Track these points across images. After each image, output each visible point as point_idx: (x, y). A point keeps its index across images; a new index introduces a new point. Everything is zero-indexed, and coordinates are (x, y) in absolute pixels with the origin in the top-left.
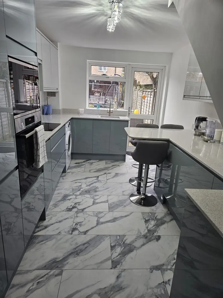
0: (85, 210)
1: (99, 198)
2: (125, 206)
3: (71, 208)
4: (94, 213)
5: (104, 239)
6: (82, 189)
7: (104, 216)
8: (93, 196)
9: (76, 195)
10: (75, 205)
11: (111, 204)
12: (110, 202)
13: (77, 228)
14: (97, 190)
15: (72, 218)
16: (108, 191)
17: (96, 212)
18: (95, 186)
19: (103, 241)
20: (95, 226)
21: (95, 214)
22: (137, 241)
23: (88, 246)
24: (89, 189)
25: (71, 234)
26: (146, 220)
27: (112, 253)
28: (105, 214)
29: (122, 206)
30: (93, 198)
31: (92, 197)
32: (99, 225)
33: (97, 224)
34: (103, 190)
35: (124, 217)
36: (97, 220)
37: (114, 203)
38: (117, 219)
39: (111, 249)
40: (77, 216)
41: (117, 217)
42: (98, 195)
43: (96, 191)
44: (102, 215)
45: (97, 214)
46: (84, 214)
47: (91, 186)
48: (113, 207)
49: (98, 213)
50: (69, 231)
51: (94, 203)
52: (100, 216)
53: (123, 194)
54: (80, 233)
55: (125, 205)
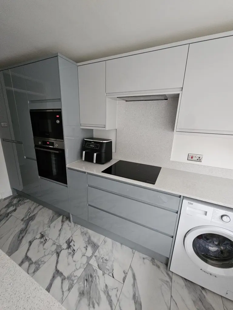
0: (55, 255)
1: (62, 288)
3: (69, 244)
6: (100, 273)
9: (89, 258)
10: (72, 249)
13: (41, 238)
14: (85, 301)
15: (57, 239)
17: (41, 266)
18: (98, 304)
23: (19, 239)
24: (96, 285)
25: (40, 233)
40: (55, 244)
43: (82, 294)
46: (51, 252)
47: (103, 297)
49: (39, 267)
50: (45, 232)
52: (33, 267)
54: (35, 239)
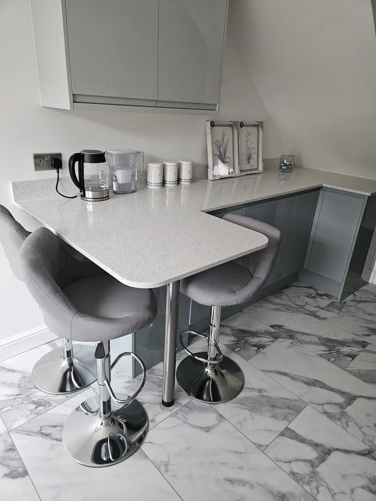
2: (260, 391)
4: (345, 425)
5: (358, 372)
7: (327, 403)
8: (309, 483)
11: (285, 418)
12: (281, 426)
16: (241, 468)
19: (361, 370)
20: (361, 398)
21: (344, 420)
22: (309, 341)
26: (258, 349)
27: (359, 353)
28: (322, 404)
29: (263, 396)
30: (314, 475)
31: (314, 484)
32: (353, 395)
33: (354, 398)
34: (252, 487)
35: (289, 376)
36: (350, 404)
37: (274, 417)
38: (306, 380)
39: (356, 356)
41: (303, 385)
42: (293, 474)
44: (328, 409)
45: (339, 415)
48: (288, 408)
51: (325, 453)
53: (220, 422)
55: (256, 394)
